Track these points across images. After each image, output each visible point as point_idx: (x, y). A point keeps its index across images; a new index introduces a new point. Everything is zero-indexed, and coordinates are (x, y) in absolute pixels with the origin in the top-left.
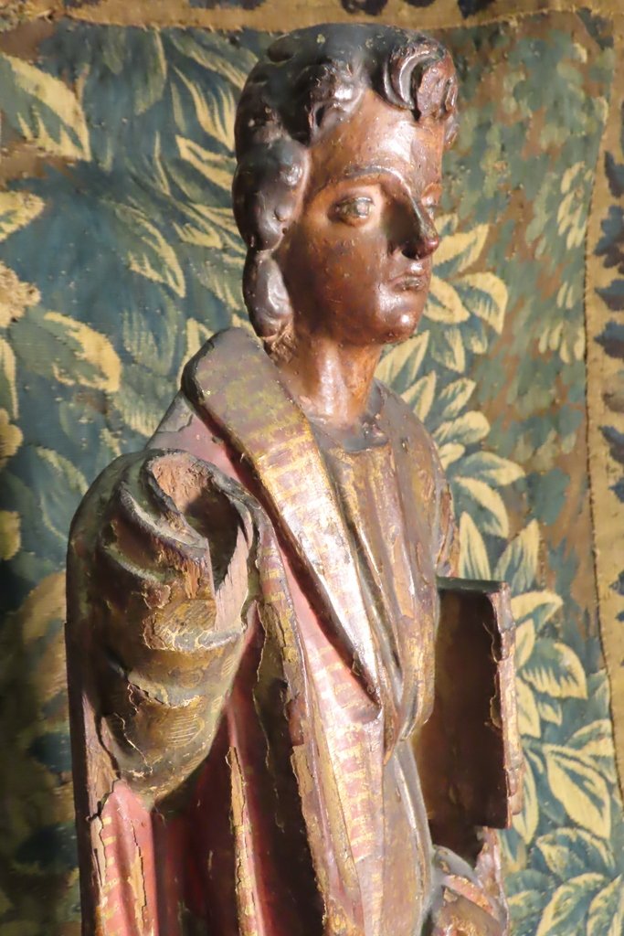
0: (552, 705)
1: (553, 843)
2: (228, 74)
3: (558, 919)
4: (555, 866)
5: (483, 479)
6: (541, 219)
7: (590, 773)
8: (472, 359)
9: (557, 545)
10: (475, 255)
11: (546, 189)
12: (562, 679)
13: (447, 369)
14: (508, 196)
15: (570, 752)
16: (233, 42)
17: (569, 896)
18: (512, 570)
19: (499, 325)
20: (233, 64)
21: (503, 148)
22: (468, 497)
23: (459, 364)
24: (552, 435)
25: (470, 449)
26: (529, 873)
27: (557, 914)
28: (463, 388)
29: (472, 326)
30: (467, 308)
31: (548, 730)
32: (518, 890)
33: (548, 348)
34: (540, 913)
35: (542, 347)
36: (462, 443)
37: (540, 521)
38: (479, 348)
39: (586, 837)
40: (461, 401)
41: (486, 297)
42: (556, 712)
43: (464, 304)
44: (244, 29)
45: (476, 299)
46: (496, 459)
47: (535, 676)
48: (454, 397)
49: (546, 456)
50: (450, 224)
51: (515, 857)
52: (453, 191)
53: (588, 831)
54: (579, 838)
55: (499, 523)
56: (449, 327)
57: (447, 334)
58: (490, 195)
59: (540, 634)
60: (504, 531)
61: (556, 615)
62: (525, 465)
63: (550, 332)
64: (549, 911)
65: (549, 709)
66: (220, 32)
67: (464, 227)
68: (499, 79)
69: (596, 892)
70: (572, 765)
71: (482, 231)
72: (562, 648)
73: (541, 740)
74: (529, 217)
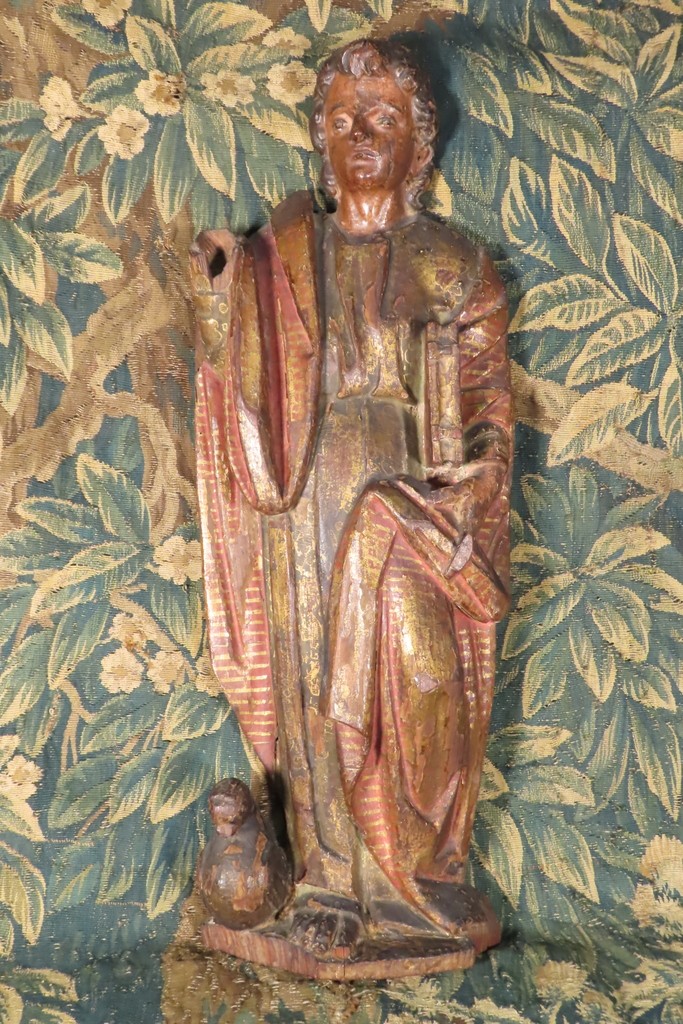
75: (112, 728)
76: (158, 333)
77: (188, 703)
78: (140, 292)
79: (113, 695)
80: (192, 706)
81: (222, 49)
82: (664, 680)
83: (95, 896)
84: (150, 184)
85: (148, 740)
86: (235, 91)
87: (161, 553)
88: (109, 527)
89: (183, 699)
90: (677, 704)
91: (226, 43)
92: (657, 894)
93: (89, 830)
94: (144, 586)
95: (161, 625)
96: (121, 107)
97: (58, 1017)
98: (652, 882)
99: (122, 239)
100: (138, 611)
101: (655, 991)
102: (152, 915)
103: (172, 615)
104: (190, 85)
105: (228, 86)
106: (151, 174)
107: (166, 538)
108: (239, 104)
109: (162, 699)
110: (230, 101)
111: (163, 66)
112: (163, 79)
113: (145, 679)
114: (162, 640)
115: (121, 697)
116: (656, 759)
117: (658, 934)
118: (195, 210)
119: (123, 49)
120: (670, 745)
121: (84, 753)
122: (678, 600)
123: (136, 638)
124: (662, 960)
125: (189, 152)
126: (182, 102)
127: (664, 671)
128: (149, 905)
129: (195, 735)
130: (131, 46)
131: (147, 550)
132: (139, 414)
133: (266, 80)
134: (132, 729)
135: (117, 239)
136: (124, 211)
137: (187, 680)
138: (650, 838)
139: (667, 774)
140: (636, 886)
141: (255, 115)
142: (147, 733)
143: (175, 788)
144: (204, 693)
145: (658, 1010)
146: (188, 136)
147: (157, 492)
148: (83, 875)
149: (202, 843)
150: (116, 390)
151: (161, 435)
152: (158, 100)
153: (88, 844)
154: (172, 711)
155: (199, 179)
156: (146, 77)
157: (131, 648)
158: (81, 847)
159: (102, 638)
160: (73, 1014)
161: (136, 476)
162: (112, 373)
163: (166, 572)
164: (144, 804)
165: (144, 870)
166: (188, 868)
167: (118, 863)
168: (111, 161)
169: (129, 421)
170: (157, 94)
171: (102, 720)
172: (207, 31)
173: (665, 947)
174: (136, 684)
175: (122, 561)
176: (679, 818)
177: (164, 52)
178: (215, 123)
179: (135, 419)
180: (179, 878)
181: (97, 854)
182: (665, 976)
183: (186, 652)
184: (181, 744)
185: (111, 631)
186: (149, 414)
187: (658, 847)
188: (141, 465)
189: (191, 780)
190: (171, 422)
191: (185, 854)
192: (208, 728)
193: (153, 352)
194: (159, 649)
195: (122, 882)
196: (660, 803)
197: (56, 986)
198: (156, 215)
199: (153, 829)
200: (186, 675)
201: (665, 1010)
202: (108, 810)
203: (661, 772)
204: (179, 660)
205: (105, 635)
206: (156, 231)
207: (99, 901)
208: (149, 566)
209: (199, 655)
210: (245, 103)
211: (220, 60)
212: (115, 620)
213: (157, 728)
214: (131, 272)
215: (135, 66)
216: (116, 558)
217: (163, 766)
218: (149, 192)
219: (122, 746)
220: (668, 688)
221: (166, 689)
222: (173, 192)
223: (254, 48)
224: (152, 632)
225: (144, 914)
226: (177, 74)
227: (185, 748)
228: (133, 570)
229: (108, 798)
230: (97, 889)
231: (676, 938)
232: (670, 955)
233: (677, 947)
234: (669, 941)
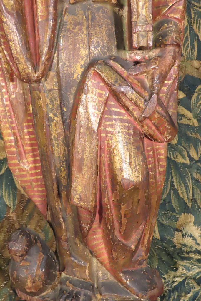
82: (184, 151)
90: (190, 161)
92: (183, 235)
98: (181, 231)
101: (182, 274)
116: (182, 183)
117: (184, 250)
120: (187, 178)
122: (189, 119)
124: (185, 261)
127: (184, 147)
138: (180, 214)
139: (186, 189)
140: (175, 233)
145: (183, 281)
173: (186, 255)
176: (192, 206)
182: (186, 268)
187: (183, 217)
196: (184, 201)
201: (186, 282)
203: (184, 189)
220: (186, 154)
231: (191, 252)
232: (188, 259)
233: (191, 255)
234: (188, 253)
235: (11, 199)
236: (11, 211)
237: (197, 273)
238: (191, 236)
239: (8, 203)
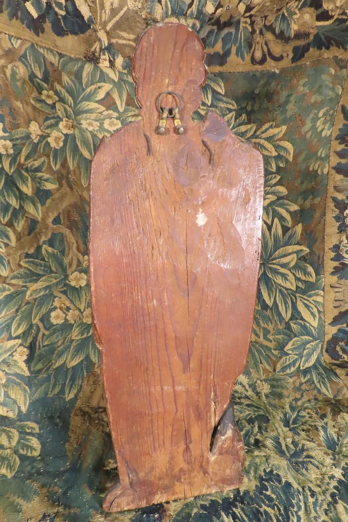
0: (301, 282)
1: (295, 324)
2: (211, 84)
3: (293, 347)
4: (295, 330)
5: (284, 208)
6: (308, 125)
7: (312, 305)
8: (278, 168)
9: (308, 232)
10: (281, 135)
11: (312, 116)
12: (307, 275)
13: (269, 170)
14: (296, 117)
15: (306, 298)
16: (215, 76)
17: (298, 341)
18: (290, 237)
19: (291, 159)
20: (214, 82)
21: (295, 102)
22: (278, 213)
23: (274, 169)
24: (311, 197)
25: (279, 198)
26: (285, 330)
27: (293, 345)
28: (275, 177)
29: (279, 157)
30: (277, 152)
31: (299, 289)
32: (280, 334)
33: (313, 169)
34: (287, 343)
35: (311, 169)
36: (276, 196)
37: (302, 224)
38: (281, 165)
39: (308, 325)
40: (274, 181)
41: (285, 149)
42: (303, 284)
43: (276, 150)
44: (219, 72)
45: (280, 149)
46: (290, 203)
47: (296, 272)
48: (271, 179)
49: (308, 203)
50: (272, 125)
51: (281, 325)
52: (274, 115)
53: (309, 323)
54: (304, 324)
55: (288, 223)
56: (270, 157)
57: (269, 159)
58: (288, 117)
59: (299, 259)
60: (290, 225)
61: (307, 254)
62: (300, 206)
63: (315, 164)
64: (291, 343)
65: (300, 283)
66: (211, 73)
67: (277, 126)
68: (298, 81)
69: (309, 342)
70: (306, 302)
71: (284, 128)
72: (308, 265)
73: (296, 292)
74: (303, 124)
75: (55, 336)
76: (70, 205)
77: (81, 326)
78: (64, 192)
79: (55, 325)
80: (82, 327)
81: (88, 115)
83: (47, 394)
84: (66, 156)
85: (67, 340)
86: (92, 126)
87: (71, 277)
88: (53, 269)
89: (79, 325)
91: (90, 113)
93: (45, 371)
94: (65, 288)
95: (71, 301)
96: (55, 131)
97: (31, 439)
99: (58, 175)
100: (63, 297)
102: (67, 400)
103: (75, 298)
104: (77, 123)
105: (90, 124)
106: (66, 153)
107: (73, 273)
108: (94, 130)
109: (71, 326)
110: (90, 129)
111: (68, 117)
112: (67, 121)
113: (66, 319)
114: (72, 306)
115: (57, 326)
118: (80, 166)
119: (55, 111)
121: (45, 344)
123: (63, 305)
125: (78, 146)
126: (74, 129)
128: (66, 396)
129: (83, 337)
130: (57, 110)
131: (66, 277)
132: (64, 232)
133: (104, 123)
134: (61, 336)
135: (56, 175)
136: (58, 166)
137: (80, 319)
141: (99, 133)
142: (66, 337)
143: (76, 355)
144: (86, 323)
146: (77, 141)
147: (70, 257)
148: (43, 386)
149: (85, 373)
150: (56, 224)
151: (71, 238)
152: (66, 128)
153: (45, 376)
154: (75, 330)
155: (81, 155)
156: (62, 121)
157: (61, 309)
158: (43, 377)
159: (51, 306)
160: (37, 438)
161: (63, 252)
162: (55, 219)
163: (73, 283)
164: (65, 361)
165: (65, 384)
166: (80, 383)
167: (55, 381)
168: (53, 149)
169: (60, 234)
170: (66, 126)
171: (51, 333)
172: (84, 109)
173: (238, 401)
174: (63, 321)
175: (58, 280)
177: (69, 113)
178: (85, 136)
179: (62, 234)
180: (77, 386)
181: (48, 379)
182: (239, 411)
183: (80, 310)
184: (78, 340)
185: (54, 303)
186: (67, 232)
188: (64, 249)
189: (81, 352)
190: (74, 234)
191: (79, 378)
192: (87, 334)
193: (69, 212)
194: (71, 309)
195: (57, 388)
197: (32, 428)
198: (69, 168)
199: (68, 369)
200: (80, 318)
201: (240, 422)
202: (52, 364)
204: (77, 312)
205: (52, 305)
206: (69, 173)
207: (48, 396)
208: (67, 282)
209: (84, 311)
210: (95, 129)
211: (88, 117)
212: (55, 300)
213: (70, 335)
214: (61, 185)
215: (58, 117)
216: (56, 279)
217: (72, 348)
218: (66, 160)
219: (58, 342)
221: (73, 322)
222: (73, 160)
223: (99, 115)
224: (68, 303)
225: (65, 399)
226: (73, 120)
227: (80, 342)
228: (62, 283)
229: (52, 360)
230: (48, 391)
231: (241, 397)
232: (240, 404)
233: (242, 400)
234: (239, 398)
235: (97, 357)
236: (96, 367)
237: (247, 415)
238: (241, 384)
239: (93, 360)
